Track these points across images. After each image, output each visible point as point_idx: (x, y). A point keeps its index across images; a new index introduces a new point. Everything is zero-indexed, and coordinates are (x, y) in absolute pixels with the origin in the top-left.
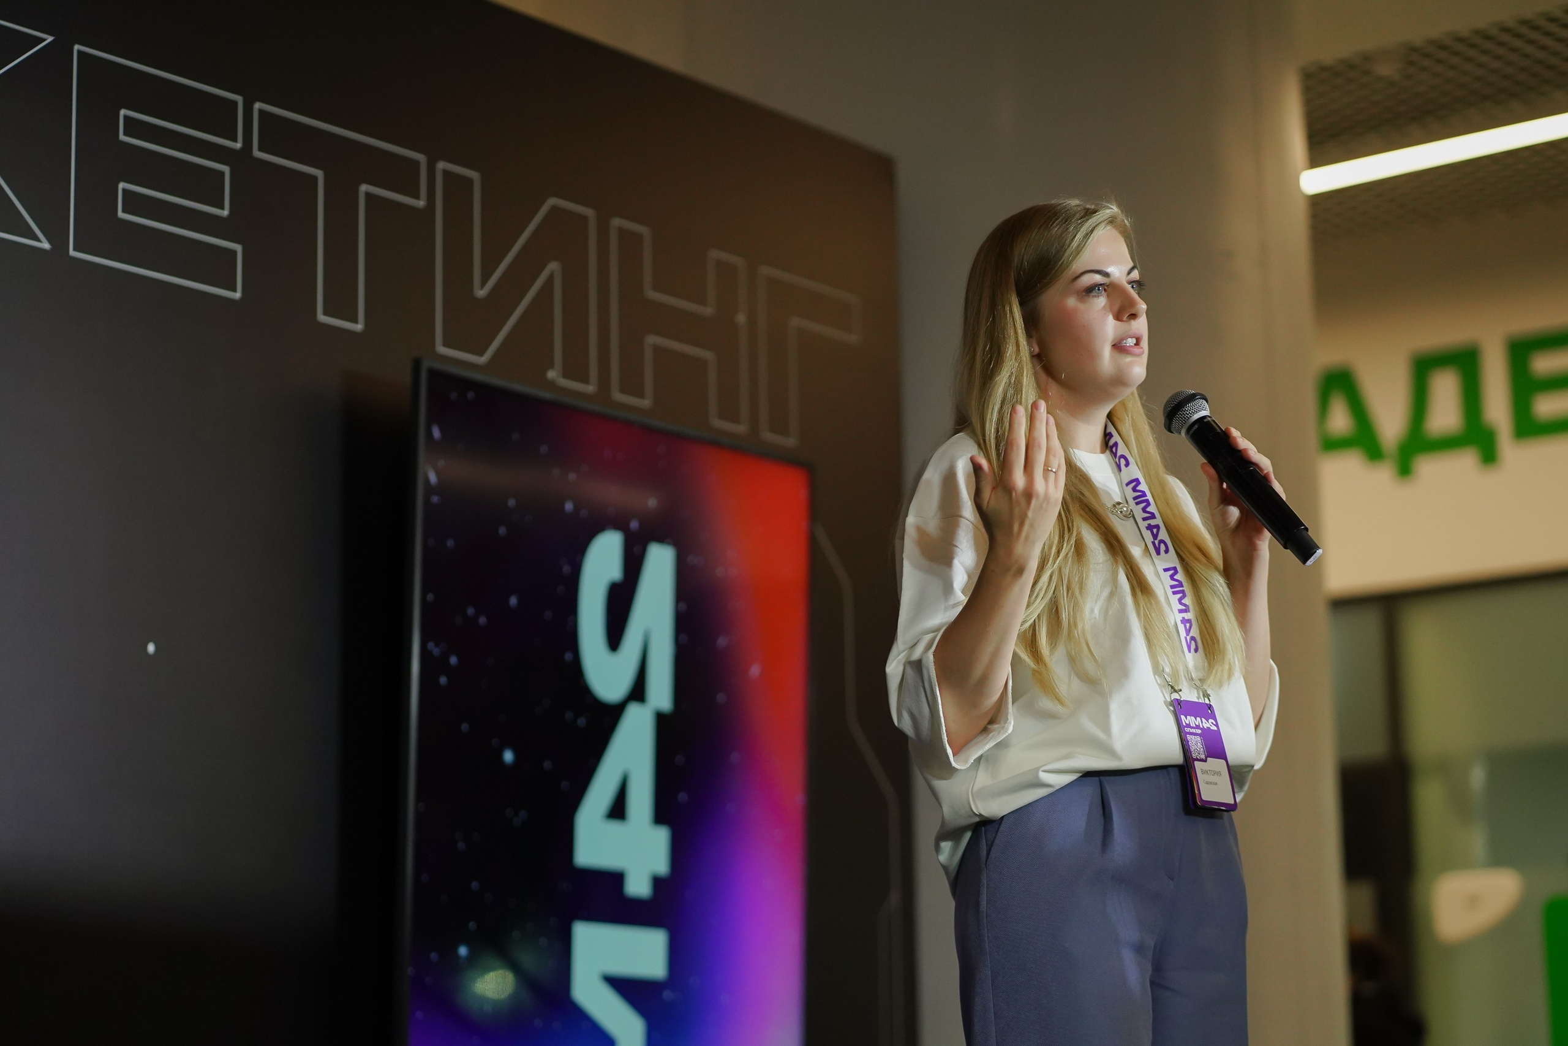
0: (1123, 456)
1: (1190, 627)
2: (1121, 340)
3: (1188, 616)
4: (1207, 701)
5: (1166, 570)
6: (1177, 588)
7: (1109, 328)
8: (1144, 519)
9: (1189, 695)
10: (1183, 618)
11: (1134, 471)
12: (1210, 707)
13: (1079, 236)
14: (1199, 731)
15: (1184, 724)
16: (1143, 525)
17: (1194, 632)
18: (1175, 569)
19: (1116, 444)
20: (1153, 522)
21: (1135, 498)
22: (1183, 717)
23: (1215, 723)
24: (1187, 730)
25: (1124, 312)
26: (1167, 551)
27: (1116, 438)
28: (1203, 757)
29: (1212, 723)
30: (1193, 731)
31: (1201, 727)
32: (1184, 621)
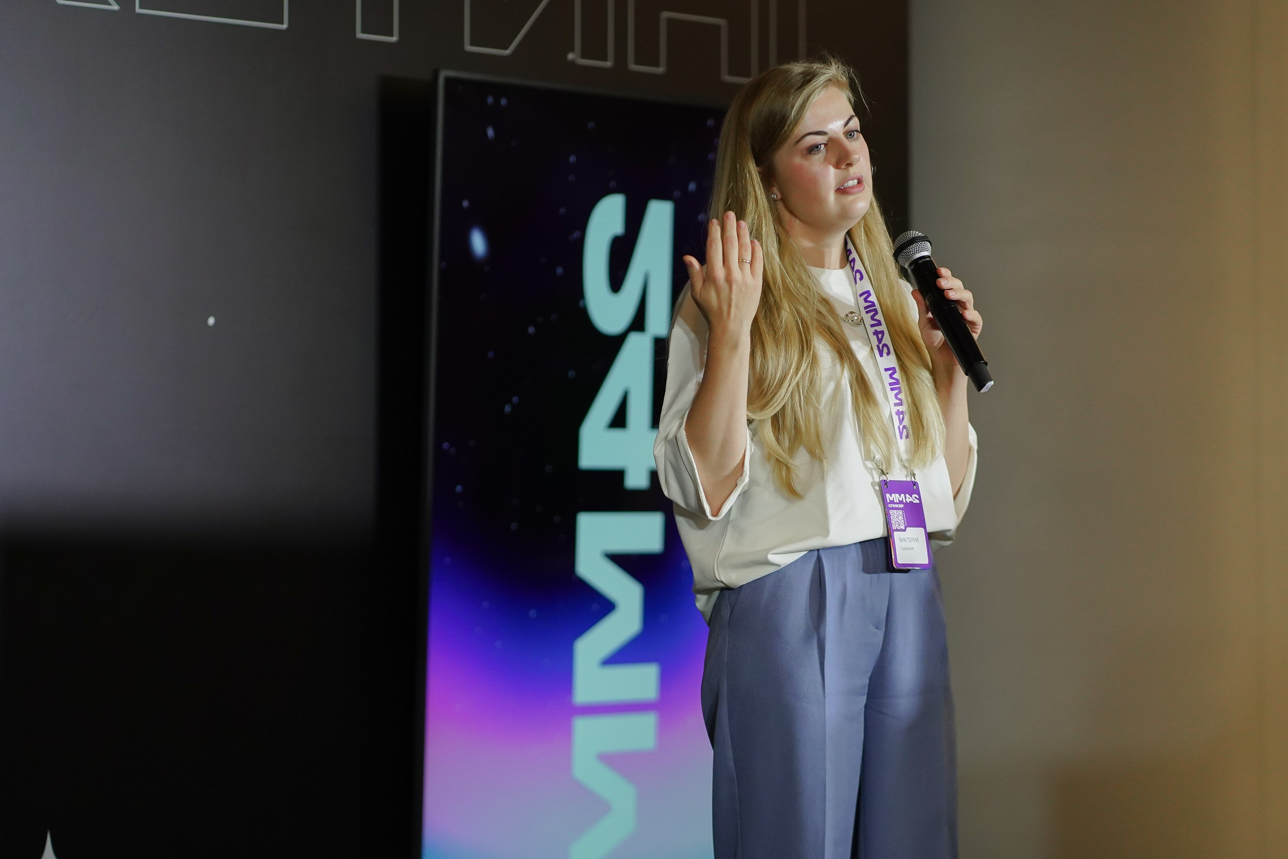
0: (858, 271)
1: (903, 418)
2: (842, 183)
3: (900, 408)
4: (913, 480)
5: (886, 370)
6: (895, 385)
7: (831, 176)
8: (872, 326)
9: (898, 475)
10: (898, 410)
11: (866, 285)
12: (915, 484)
13: (797, 105)
14: (902, 506)
15: (888, 501)
16: (871, 330)
17: (906, 422)
18: (894, 369)
19: (854, 260)
20: (879, 328)
21: (866, 308)
22: (888, 495)
23: (917, 497)
24: (890, 506)
25: (843, 160)
26: (888, 353)
27: (854, 255)
28: (903, 527)
29: (915, 497)
30: (897, 506)
31: (904, 501)
32: (898, 413)
